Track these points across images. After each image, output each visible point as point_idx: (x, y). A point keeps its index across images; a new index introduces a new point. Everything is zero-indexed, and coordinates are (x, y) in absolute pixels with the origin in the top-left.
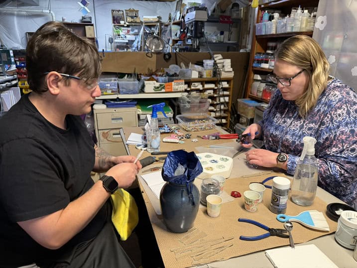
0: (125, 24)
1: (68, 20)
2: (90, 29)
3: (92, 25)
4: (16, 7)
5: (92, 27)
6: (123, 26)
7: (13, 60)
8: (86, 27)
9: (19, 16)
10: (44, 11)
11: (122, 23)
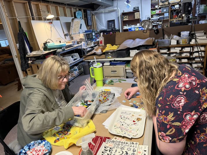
0: (158, 7)
1: (126, 11)
2: (137, 14)
3: (139, 11)
4: (103, 9)
5: (139, 12)
6: (157, 9)
7: (94, 37)
8: (135, 13)
9: (105, 13)
10: (114, 9)
11: (156, 7)
